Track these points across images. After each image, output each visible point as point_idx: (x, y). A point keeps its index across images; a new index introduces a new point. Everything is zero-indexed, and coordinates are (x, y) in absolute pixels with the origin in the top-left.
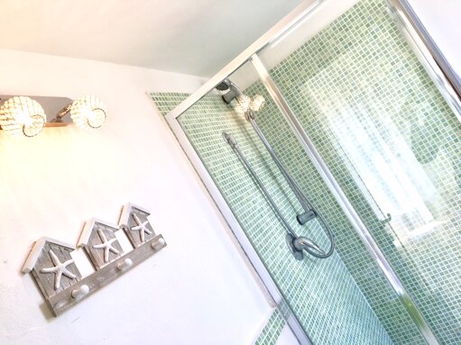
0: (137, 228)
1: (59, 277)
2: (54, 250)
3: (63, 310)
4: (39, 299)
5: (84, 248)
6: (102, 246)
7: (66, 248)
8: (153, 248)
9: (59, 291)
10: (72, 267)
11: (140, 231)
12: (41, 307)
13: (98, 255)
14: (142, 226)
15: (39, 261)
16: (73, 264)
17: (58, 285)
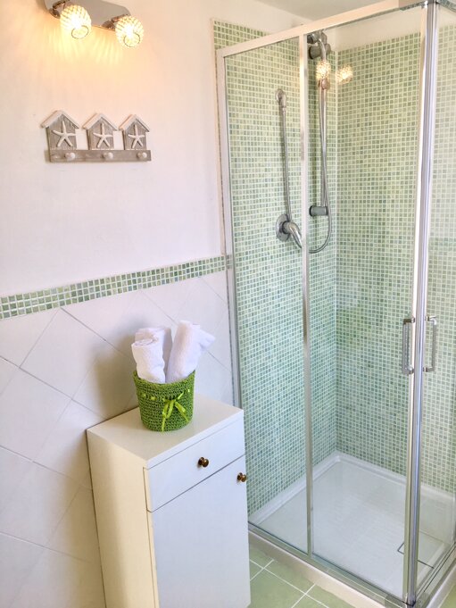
0: (133, 136)
1: (62, 140)
2: (65, 122)
3: (57, 161)
4: (46, 147)
5: (87, 131)
6: (99, 135)
7: (74, 125)
8: (137, 157)
9: (58, 149)
10: (73, 138)
11: (134, 139)
12: (45, 152)
13: (94, 141)
14: (138, 137)
15: (54, 124)
16: (74, 137)
17: (59, 145)
